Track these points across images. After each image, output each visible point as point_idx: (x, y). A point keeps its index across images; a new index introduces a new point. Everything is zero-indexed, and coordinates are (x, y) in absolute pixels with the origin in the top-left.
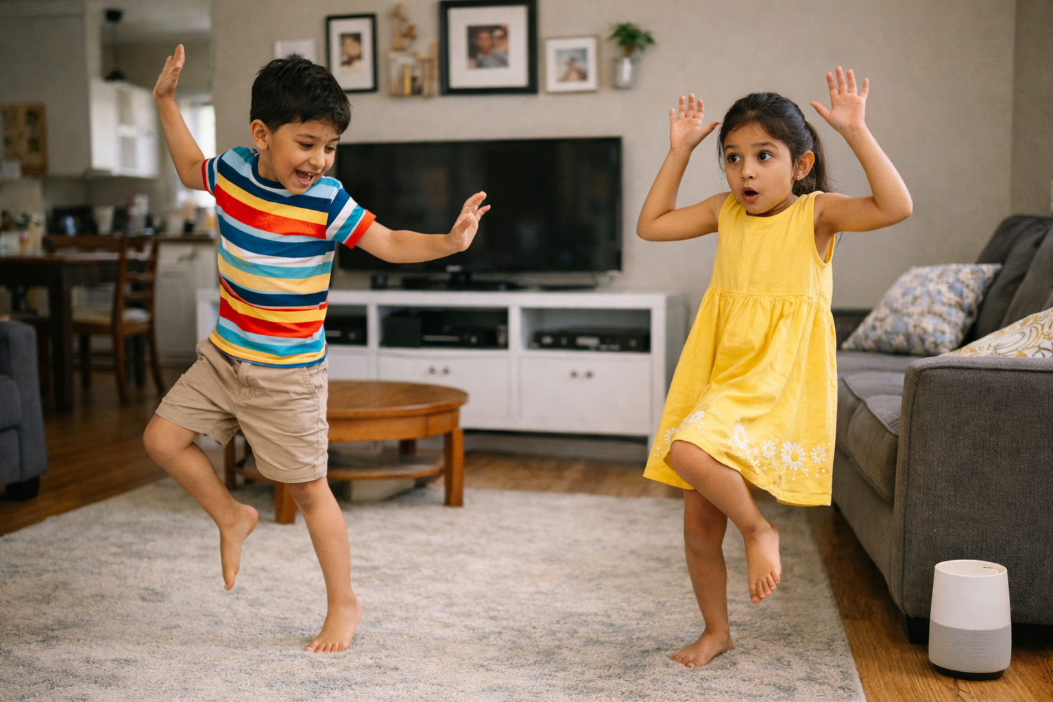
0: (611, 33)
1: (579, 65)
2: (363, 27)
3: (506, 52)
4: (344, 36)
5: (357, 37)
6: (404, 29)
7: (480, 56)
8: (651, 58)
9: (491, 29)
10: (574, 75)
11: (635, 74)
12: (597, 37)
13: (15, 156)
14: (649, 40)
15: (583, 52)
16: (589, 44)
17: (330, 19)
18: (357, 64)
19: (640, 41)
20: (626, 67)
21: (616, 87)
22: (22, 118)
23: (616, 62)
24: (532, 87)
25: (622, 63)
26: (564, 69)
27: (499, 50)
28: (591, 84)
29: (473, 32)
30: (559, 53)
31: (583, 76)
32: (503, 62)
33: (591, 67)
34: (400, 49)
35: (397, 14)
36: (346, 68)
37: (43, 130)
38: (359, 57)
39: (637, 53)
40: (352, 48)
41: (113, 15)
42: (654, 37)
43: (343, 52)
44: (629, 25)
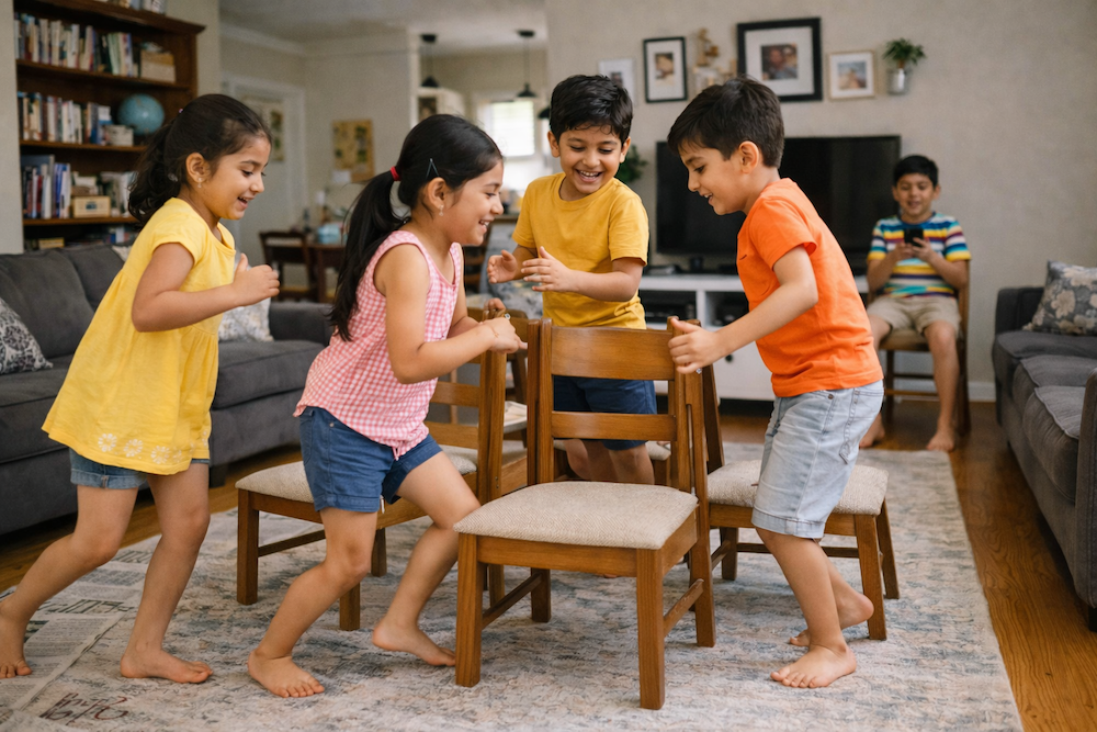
0: (886, 50)
1: (859, 75)
2: (675, 47)
3: (795, 66)
4: (658, 56)
5: (669, 56)
6: (708, 48)
7: (773, 70)
8: (923, 68)
9: (780, 48)
10: (854, 84)
11: (907, 81)
12: (873, 53)
13: (347, 166)
14: (920, 54)
15: (862, 66)
16: (867, 58)
17: (646, 42)
18: (670, 78)
19: (913, 55)
20: (901, 77)
21: (892, 93)
22: (352, 133)
23: (891, 73)
24: (817, 95)
25: (898, 73)
26: (845, 79)
27: (789, 64)
28: (869, 90)
29: (766, 51)
30: (841, 66)
31: (862, 84)
32: (792, 74)
33: (869, 76)
34: (704, 65)
35: (702, 36)
36: (660, 81)
37: (370, 143)
38: (671, 72)
39: (910, 65)
40: (665, 64)
41: (429, 38)
42: (924, 50)
43: (658, 68)
44: (903, 41)
